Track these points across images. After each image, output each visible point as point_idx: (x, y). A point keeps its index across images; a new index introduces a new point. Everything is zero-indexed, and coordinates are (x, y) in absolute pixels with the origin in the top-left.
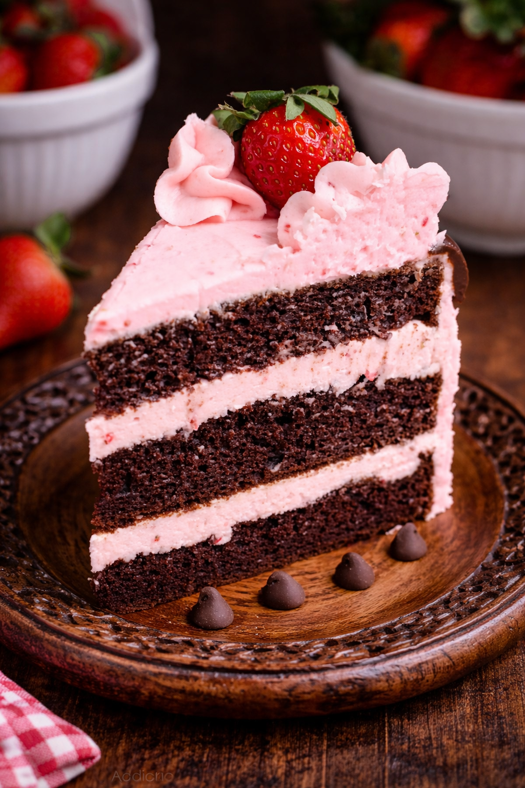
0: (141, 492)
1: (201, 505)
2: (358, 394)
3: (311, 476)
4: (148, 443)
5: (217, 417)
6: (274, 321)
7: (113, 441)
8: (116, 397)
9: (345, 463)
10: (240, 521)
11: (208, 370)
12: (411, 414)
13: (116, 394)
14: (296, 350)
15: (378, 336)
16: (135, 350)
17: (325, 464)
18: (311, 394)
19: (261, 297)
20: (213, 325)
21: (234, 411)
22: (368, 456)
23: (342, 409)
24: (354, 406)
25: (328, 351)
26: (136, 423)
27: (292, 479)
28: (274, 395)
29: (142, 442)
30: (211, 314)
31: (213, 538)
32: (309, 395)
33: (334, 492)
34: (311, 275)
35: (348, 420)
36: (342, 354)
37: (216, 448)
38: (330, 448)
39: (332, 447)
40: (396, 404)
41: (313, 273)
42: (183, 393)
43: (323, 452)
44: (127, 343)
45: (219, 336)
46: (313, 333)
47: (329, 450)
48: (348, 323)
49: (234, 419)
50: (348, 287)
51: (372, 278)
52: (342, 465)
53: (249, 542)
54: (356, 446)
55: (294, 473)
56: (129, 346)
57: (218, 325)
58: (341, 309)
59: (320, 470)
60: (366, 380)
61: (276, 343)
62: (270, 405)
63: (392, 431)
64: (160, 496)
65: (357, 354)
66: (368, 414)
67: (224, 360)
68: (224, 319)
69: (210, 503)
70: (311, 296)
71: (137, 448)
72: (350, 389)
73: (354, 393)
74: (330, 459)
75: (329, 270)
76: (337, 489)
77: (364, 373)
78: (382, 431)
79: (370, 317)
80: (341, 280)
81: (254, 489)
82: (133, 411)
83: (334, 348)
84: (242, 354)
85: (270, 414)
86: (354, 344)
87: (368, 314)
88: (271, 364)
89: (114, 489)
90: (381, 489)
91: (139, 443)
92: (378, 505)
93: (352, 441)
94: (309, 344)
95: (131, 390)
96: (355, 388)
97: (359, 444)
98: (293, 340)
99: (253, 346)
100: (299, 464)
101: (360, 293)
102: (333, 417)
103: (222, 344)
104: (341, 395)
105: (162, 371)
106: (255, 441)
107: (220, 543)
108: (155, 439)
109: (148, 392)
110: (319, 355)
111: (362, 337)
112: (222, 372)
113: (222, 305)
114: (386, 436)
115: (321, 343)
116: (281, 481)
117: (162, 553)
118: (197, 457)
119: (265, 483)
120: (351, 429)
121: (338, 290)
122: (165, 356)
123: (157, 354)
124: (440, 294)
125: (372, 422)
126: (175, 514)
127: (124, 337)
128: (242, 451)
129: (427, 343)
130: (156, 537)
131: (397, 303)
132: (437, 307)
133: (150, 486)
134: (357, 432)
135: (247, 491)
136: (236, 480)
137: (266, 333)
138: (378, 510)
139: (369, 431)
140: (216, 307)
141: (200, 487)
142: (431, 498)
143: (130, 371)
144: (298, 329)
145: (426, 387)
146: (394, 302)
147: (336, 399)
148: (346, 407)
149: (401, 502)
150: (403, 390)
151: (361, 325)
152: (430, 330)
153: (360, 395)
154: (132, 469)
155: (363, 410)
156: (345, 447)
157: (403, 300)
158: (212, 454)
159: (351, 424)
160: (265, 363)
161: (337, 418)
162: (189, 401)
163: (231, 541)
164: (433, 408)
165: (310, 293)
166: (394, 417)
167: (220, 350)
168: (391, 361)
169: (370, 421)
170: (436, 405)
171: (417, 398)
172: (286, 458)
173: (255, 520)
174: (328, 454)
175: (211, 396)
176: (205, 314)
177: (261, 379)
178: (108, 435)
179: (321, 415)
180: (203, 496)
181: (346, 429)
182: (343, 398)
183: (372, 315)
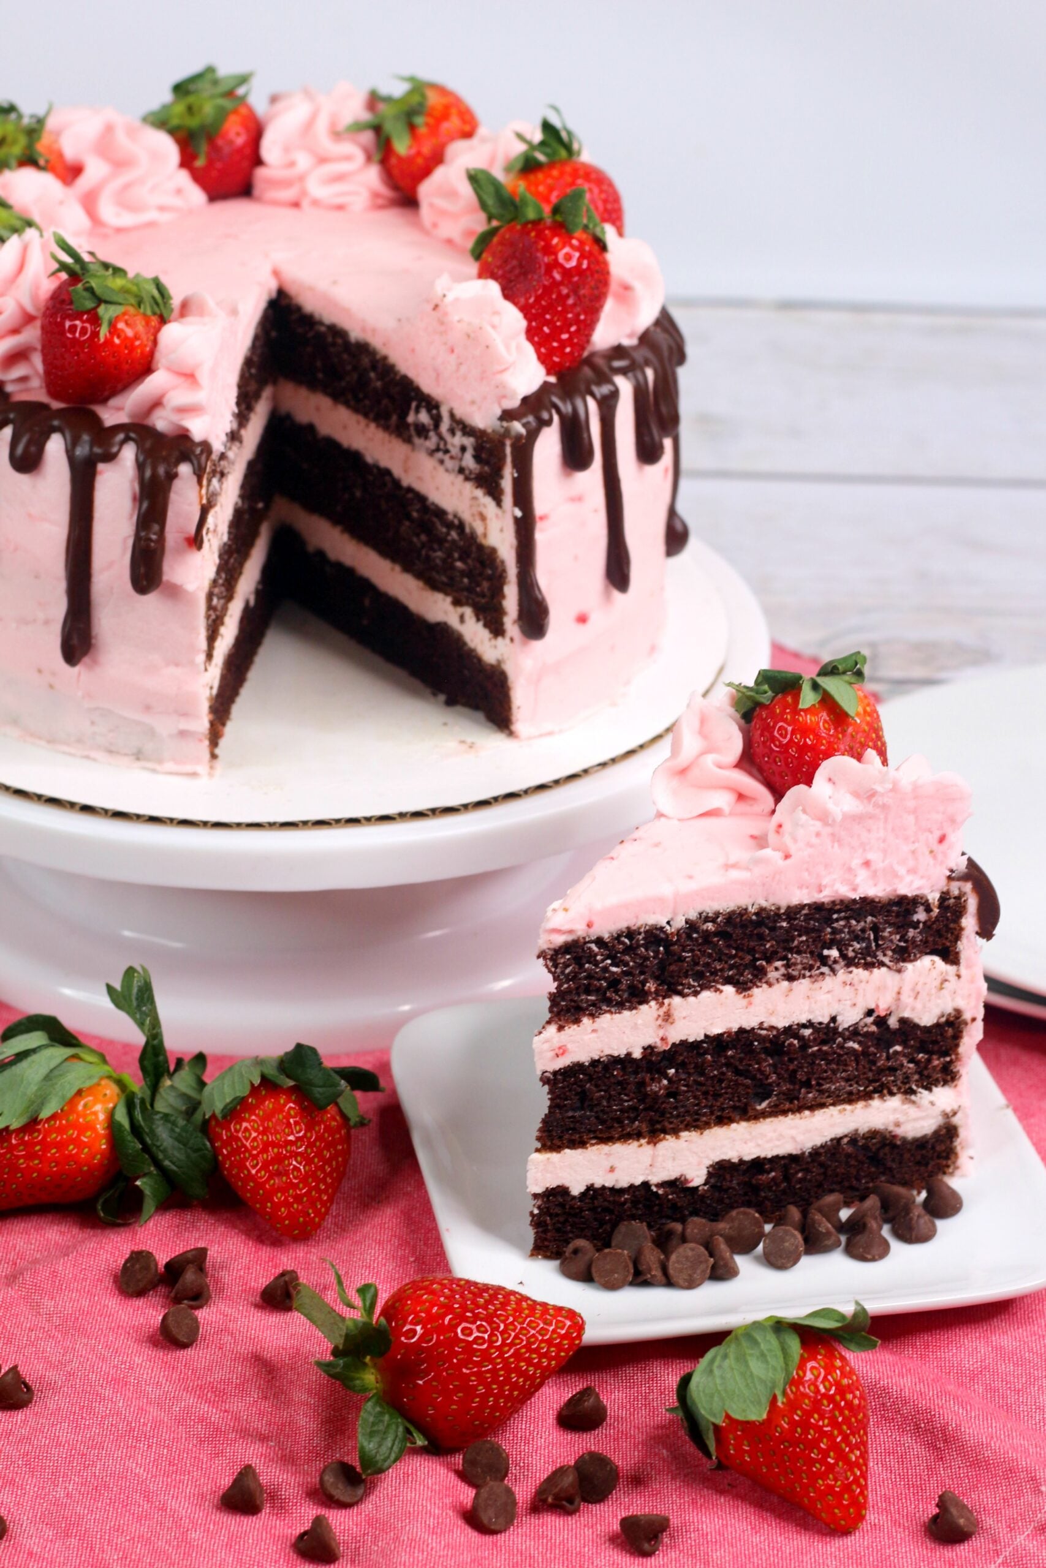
0: (597, 1112)
1: (668, 1137)
2: (865, 1029)
3: (805, 1117)
4: (609, 1059)
5: (691, 1040)
6: (761, 938)
7: (566, 1055)
8: (573, 1004)
9: (848, 1107)
10: (717, 1160)
11: (682, 984)
12: (929, 1061)
13: (572, 1000)
14: (789, 974)
15: (889, 967)
16: (596, 955)
17: (822, 1106)
18: (807, 1024)
19: (746, 909)
20: (689, 937)
21: (712, 1035)
22: (876, 1103)
23: (846, 1045)
24: (859, 1043)
25: (827, 978)
26: (594, 1035)
27: (781, 1118)
28: (762, 1023)
29: (601, 1057)
30: (687, 922)
31: (682, 1178)
32: (804, 1026)
33: (835, 1141)
34: (805, 891)
35: (853, 1058)
36: (845, 983)
37: (690, 1074)
38: (830, 1088)
39: (833, 1087)
40: (911, 1047)
41: (807, 888)
42: (650, 1007)
43: (821, 1092)
44: (587, 945)
45: (695, 948)
46: (808, 956)
47: (828, 1090)
48: (851, 949)
49: (712, 1044)
50: (851, 910)
51: (879, 902)
52: (845, 1110)
53: (730, 1188)
54: (862, 1088)
55: (784, 1113)
56: (589, 948)
57: (695, 935)
58: (844, 932)
59: (816, 1112)
60: (875, 1015)
61: (764, 963)
62: (756, 1034)
63: (907, 1079)
64: (619, 1121)
65: (863, 984)
66: (878, 1055)
67: (699, 976)
68: (703, 930)
69: (680, 1136)
70: (806, 915)
71: (595, 1063)
72: (857, 1023)
73: (860, 1028)
74: (830, 1101)
75: (825, 886)
76: (838, 1136)
77: (873, 1006)
78: (894, 1076)
79: (878, 946)
80: (840, 901)
81: (734, 1126)
82: (591, 1021)
83: (835, 975)
84: (722, 970)
85: (756, 1043)
86: (859, 973)
87: (876, 940)
88: (758, 987)
89: (566, 1105)
90: (893, 1146)
91: (597, 1058)
92: (889, 1164)
93: (857, 1083)
94: (804, 969)
95: (589, 998)
96: (862, 1024)
97: (866, 1087)
98: (785, 962)
99: (736, 962)
100: (791, 1102)
101: (866, 917)
102: (835, 1053)
103: (699, 958)
104: (845, 1029)
105: (627, 980)
106: (737, 1072)
107: (692, 1185)
108: (616, 1055)
109: (609, 1002)
110: (816, 981)
111: (868, 966)
112: (699, 989)
113: (700, 914)
114: (899, 1083)
115: (819, 968)
116: (768, 1120)
117: (618, 1186)
118: (665, 1082)
119: (748, 1120)
120: (857, 1069)
121: (838, 911)
122: (631, 964)
123: (622, 961)
124: (962, 929)
125: (883, 1064)
126: (636, 1144)
127: (584, 938)
128: (721, 1081)
129: (946, 985)
130: (612, 1167)
131: (911, 933)
132: (959, 943)
133: (608, 1107)
134: (864, 1073)
135: (725, 1127)
136: (712, 1113)
137: (751, 951)
138: (891, 1169)
139: (879, 1074)
140: (693, 915)
141: (668, 1115)
142: (954, 1163)
143: (590, 977)
144: (791, 950)
145: (947, 1031)
146: (907, 932)
147: (839, 1033)
148: (851, 1044)
149: (918, 1163)
150: (919, 1032)
151: (867, 952)
152: (951, 969)
153: (867, 1032)
154: (588, 1085)
155: (872, 1049)
156: (849, 1088)
157: (918, 930)
158: (684, 1080)
159: (857, 1064)
160: (750, 984)
161: (840, 1055)
162: (659, 1016)
163: (705, 1184)
164: (953, 1057)
165: (805, 912)
166: (909, 1062)
167: (697, 964)
168: (907, 998)
169: (880, 1063)
170: (957, 1054)
171: (935, 1042)
172: (776, 1095)
173: (735, 1160)
174: (827, 1094)
175: (684, 1014)
176: (680, 923)
177: (745, 1002)
178: (560, 1048)
179: (819, 1050)
180: (671, 1126)
181: (851, 1069)
182: (847, 1033)
183: (880, 942)
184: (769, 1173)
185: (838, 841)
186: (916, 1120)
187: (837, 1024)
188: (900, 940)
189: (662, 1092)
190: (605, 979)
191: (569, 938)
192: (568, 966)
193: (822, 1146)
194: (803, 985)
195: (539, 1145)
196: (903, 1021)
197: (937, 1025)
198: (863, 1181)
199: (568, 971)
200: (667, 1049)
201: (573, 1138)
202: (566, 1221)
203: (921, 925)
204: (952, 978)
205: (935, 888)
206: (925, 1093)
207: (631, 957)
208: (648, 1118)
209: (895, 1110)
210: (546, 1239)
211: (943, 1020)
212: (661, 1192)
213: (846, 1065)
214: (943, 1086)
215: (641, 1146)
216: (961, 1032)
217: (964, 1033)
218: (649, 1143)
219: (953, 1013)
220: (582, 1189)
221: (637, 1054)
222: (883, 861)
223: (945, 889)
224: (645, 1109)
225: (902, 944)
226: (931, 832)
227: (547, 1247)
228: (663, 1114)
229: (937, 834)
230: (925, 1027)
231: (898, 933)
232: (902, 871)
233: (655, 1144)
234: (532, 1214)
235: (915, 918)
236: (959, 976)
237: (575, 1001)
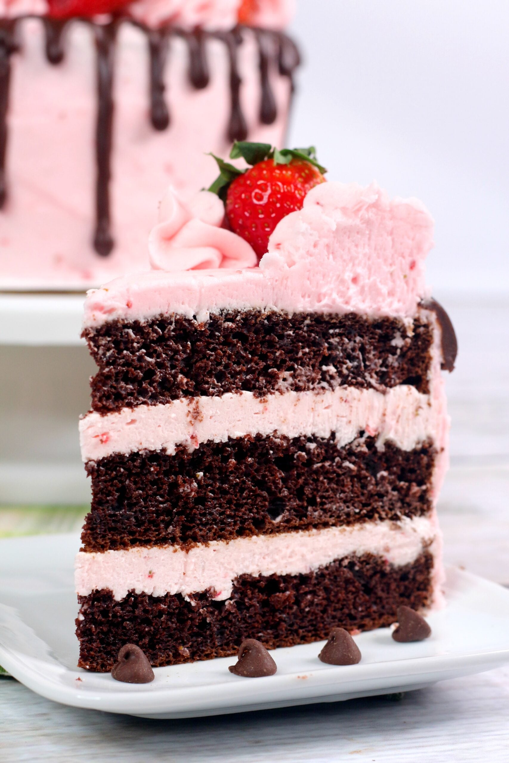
0: (135, 512)
1: (199, 544)
2: (359, 449)
3: (313, 535)
4: (146, 453)
5: (217, 441)
6: (271, 345)
7: (110, 442)
8: (113, 390)
9: (347, 528)
10: (241, 573)
11: (207, 383)
12: (409, 488)
13: (112, 386)
14: (296, 384)
15: (375, 388)
16: (133, 341)
17: (326, 525)
18: (312, 438)
19: (260, 312)
20: (212, 336)
21: (235, 437)
22: (369, 526)
23: (343, 465)
24: (354, 463)
25: (327, 392)
26: (133, 426)
27: (293, 534)
28: (275, 431)
29: (140, 450)
30: (211, 317)
31: (212, 590)
32: (310, 440)
33: (337, 563)
34: (307, 300)
35: (349, 479)
36: (341, 398)
37: (215, 480)
38: (331, 508)
39: (334, 507)
40: (394, 473)
41: (309, 297)
43: (325, 511)
44: (126, 330)
45: (218, 347)
46: (311, 368)
47: (330, 510)
48: (345, 366)
49: (234, 449)
50: (344, 326)
51: (366, 321)
52: (345, 531)
53: (251, 606)
54: (357, 511)
55: (296, 529)
56: (127, 333)
57: (217, 333)
58: (338, 350)
59: (322, 531)
60: (366, 435)
61: (275, 370)
62: (272, 442)
64: (156, 523)
65: (356, 402)
66: (369, 479)
67: (220, 377)
68: (224, 328)
69: (209, 544)
70: (308, 326)
71: (134, 456)
72: (350, 443)
73: (354, 447)
74: (332, 521)
75: (325, 295)
76: (340, 558)
77: (364, 426)
78: (382, 501)
79: (366, 366)
80: (337, 315)
81: (254, 537)
82: (130, 410)
83: (333, 390)
84: (240, 374)
85: (271, 452)
86: (352, 391)
87: (364, 360)
88: (272, 393)
89: (107, 502)
90: (383, 574)
91: (136, 451)
92: (380, 593)
93: (353, 505)
94: (308, 381)
95: (128, 386)
96: (356, 443)
97: (361, 510)
98: (292, 372)
99: (252, 367)
100: (301, 519)
101: (355, 336)
102: (334, 472)
103: (221, 358)
104: (342, 447)
105: (161, 372)
106: (256, 482)
107: (219, 598)
108: (153, 449)
109: (145, 393)
110: (318, 394)
111: (360, 385)
112: (222, 390)
113: (222, 310)
114: (386, 508)
115: (319, 383)
116: (283, 535)
117: (155, 595)
118: (195, 484)
119: (265, 533)
120: (352, 491)
121: (334, 326)
122: (164, 356)
123: (156, 351)
124: (430, 358)
125: (373, 489)
126: (171, 548)
127: (123, 320)
128: (242, 490)
129: (421, 412)
130: (150, 572)
131: (391, 359)
132: (429, 372)
133: (145, 507)
134: (358, 497)
135: (247, 538)
136: (235, 524)
137: (264, 357)
138: (380, 598)
139: (370, 499)
140: (216, 312)
141: (198, 522)
142: (431, 595)
143: (128, 364)
144: (296, 360)
145: (422, 459)
146: (388, 357)
147: (337, 451)
148: (347, 464)
149: (402, 595)
150: (400, 458)
151: (357, 372)
152: (422, 397)
153: (360, 452)
154: (127, 482)
155: (364, 472)
156: (346, 510)
157: (396, 357)
158: (211, 485)
159: (353, 486)
160: (265, 390)
161: (338, 475)
162: (189, 411)
163: (231, 599)
164: (428, 485)
165: (307, 322)
166: (394, 489)
167: (219, 364)
168: (390, 421)
169: (371, 487)
170: (431, 483)
171: (413, 471)
172: (288, 510)
173: (256, 575)
174: (329, 514)
175: (211, 413)
176: (204, 318)
177: (260, 407)
178: (103, 435)
179: (323, 467)
180: (200, 533)
181: (347, 490)
182: (344, 452)
183: (368, 363)
184: (284, 591)
185: (333, 253)
186: (400, 547)
187: (336, 441)
188: (381, 366)
189: (193, 493)
190: (141, 368)
191: (110, 318)
192: (109, 349)
193: (327, 568)
194: (307, 396)
195: (83, 546)
196: (389, 445)
197: (415, 452)
198: (360, 609)
199: (108, 354)
200: (197, 448)
201: (115, 537)
202: (109, 631)
203: (398, 351)
204: (425, 406)
205: (409, 313)
206: (407, 520)
207: (163, 348)
208: (181, 523)
209: (384, 535)
210: (91, 649)
211: (420, 446)
212: (193, 603)
213: (343, 486)
214: (420, 516)
215: (175, 551)
216: (433, 460)
217: (436, 463)
218: (182, 549)
219: (427, 441)
220: (124, 594)
221: (171, 451)
222: (369, 278)
223: (417, 316)
224: (178, 513)
225: (384, 369)
226: (403, 257)
227: (93, 658)
228: (193, 520)
229: (408, 260)
230: (406, 452)
231: (379, 358)
232: (384, 290)
233: (187, 551)
234: (78, 622)
235: (394, 343)
236: (429, 405)
237: (115, 388)
